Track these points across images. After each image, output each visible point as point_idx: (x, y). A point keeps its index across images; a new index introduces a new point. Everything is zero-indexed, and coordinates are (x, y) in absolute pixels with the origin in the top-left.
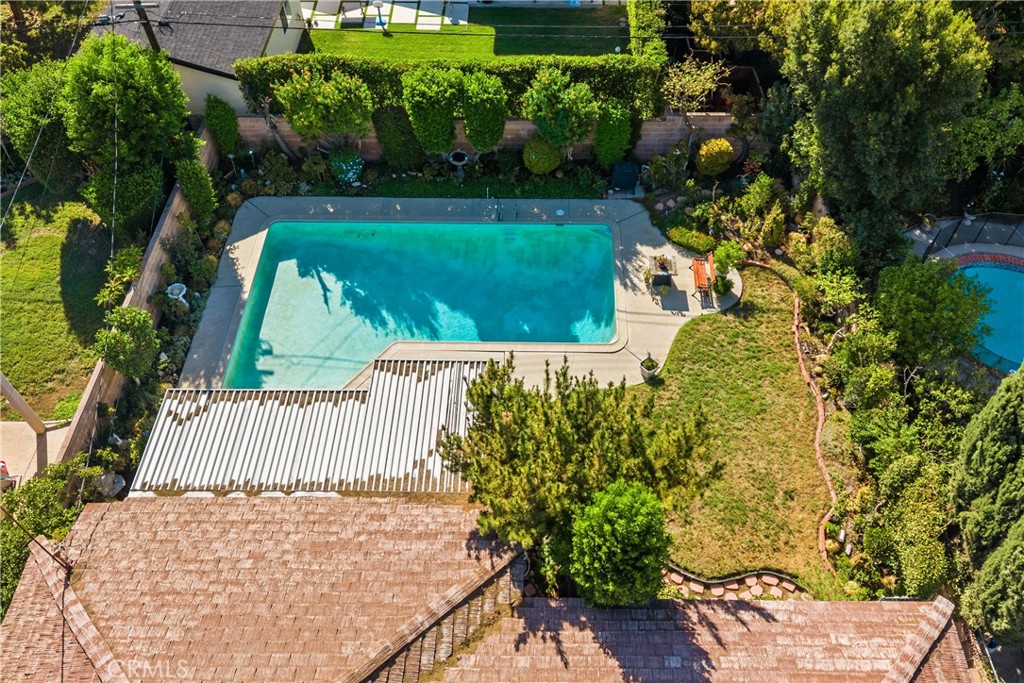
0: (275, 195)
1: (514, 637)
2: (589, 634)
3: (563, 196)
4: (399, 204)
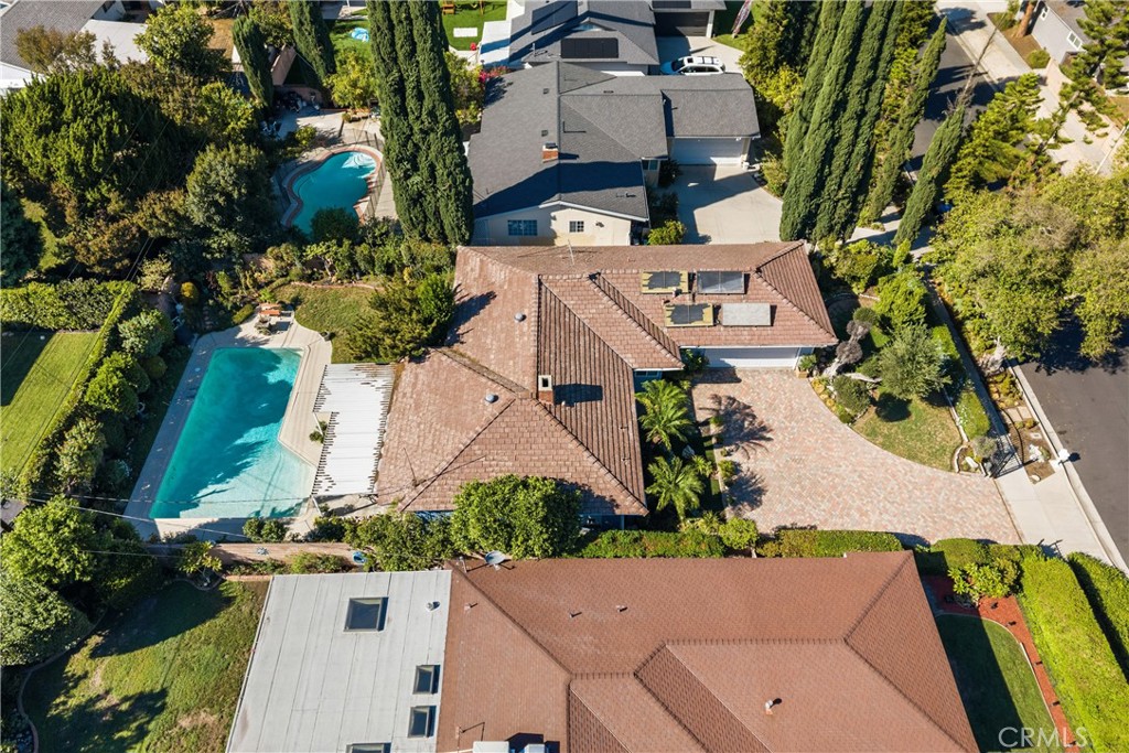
1: (460, 345)
2: (461, 327)
3: (183, 368)
4: (157, 449)
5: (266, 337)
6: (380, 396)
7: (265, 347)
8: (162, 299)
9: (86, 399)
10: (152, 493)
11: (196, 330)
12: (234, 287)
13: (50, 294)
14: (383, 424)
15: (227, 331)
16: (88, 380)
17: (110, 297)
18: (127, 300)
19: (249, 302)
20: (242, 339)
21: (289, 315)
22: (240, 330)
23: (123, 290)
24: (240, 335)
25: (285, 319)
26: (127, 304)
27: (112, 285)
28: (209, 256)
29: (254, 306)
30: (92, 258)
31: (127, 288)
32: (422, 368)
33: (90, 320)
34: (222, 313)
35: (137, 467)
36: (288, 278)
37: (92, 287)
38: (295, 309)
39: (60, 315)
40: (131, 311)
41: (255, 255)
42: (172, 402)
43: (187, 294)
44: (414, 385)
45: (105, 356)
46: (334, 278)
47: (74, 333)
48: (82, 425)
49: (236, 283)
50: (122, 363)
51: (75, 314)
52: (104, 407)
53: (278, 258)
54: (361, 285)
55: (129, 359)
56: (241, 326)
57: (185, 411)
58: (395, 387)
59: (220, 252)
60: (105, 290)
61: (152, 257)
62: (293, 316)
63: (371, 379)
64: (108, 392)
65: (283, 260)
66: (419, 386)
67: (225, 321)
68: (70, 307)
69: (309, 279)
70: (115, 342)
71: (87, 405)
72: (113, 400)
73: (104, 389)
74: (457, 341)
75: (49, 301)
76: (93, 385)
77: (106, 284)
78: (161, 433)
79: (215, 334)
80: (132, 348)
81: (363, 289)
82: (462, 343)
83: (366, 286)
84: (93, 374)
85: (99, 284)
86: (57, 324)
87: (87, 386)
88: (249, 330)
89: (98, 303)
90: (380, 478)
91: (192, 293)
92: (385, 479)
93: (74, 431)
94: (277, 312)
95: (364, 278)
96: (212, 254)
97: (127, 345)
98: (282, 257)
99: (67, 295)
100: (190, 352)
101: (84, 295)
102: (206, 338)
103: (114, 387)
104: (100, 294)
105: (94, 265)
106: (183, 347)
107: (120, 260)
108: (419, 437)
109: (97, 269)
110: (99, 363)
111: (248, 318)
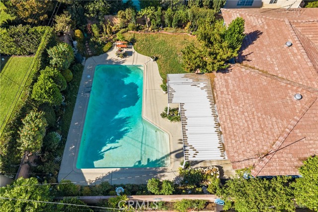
0: (58, 171)
1: (248, 62)
2: (243, 51)
3: (81, 75)
4: (74, 123)
5: (123, 59)
6: (205, 94)
7: (123, 64)
8: (66, 38)
9: (33, 97)
10: (76, 150)
11: (84, 55)
12: (100, 33)
13: (4, 34)
14: (214, 111)
15: (101, 55)
16: (33, 84)
17: (38, 36)
18: (49, 37)
19: (110, 41)
20: (110, 60)
21: (131, 48)
22: (107, 55)
23: (46, 31)
24: (108, 58)
25: (129, 50)
26: (49, 38)
27: (39, 29)
28: (88, 15)
29: (112, 43)
30: (27, 13)
31: (48, 30)
32: (228, 76)
33: (28, 50)
34: (96, 46)
35: (65, 135)
36: (127, 29)
37: (28, 30)
38: (133, 44)
39: (12, 47)
40: (52, 43)
41: (110, 16)
42: (78, 95)
43: (78, 35)
44: (227, 86)
45: (41, 69)
46: (150, 29)
47: (20, 57)
48: (32, 114)
49: (101, 31)
50: (52, 74)
51: (20, 46)
52: (44, 101)
53: (124, 17)
54: (164, 32)
55: (56, 71)
56: (108, 53)
57: (86, 100)
58: (213, 88)
59: (93, 13)
60: (36, 31)
61: (60, 13)
62: (133, 48)
63: (196, 83)
64: (46, 91)
65: (126, 18)
66: (231, 87)
67: (99, 50)
68: (16, 42)
69: (138, 29)
70: (45, 60)
71: (33, 100)
72: (49, 96)
73: (43, 90)
74: (245, 60)
75: (5, 38)
76: (36, 87)
77: (36, 28)
78: (75, 113)
79: (94, 57)
80: (56, 64)
81: (165, 34)
82: (248, 60)
83: (166, 33)
84: (35, 80)
85: (32, 27)
86: (10, 52)
87: (32, 88)
88: (112, 55)
89: (32, 39)
90: (226, 148)
91: (81, 35)
92: (231, 150)
93: (27, 118)
94: (125, 46)
95: (165, 29)
96: (89, 14)
97: (53, 62)
98: (125, 17)
99: (14, 34)
100: (82, 67)
101: (24, 34)
102: (89, 59)
103: (50, 89)
104: (33, 34)
105: (28, 17)
106: (79, 64)
107: (42, 14)
108: (246, 121)
109: (30, 20)
110: (38, 74)
111: (111, 49)
